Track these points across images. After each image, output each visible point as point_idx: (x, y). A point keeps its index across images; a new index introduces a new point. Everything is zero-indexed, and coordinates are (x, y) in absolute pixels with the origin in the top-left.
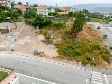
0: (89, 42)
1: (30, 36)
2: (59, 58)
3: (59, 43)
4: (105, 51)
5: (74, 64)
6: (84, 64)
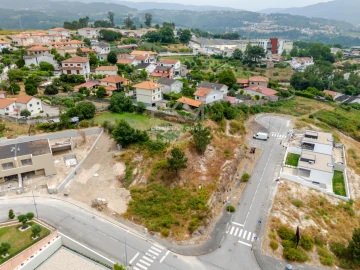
0: (195, 190)
1: (101, 163)
2: (127, 216)
3: (141, 187)
4: (204, 214)
5: (138, 230)
6: (152, 231)
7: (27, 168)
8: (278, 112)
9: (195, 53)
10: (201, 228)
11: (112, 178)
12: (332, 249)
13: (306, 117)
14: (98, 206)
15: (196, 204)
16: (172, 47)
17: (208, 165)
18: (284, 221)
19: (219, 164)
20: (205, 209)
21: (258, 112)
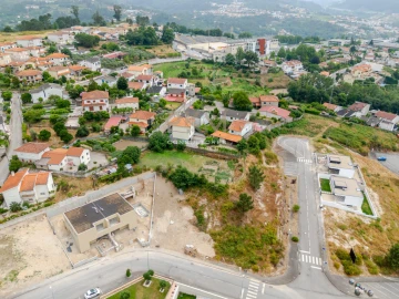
0: (263, 227)
1: (171, 210)
4: (279, 247)
6: (245, 268)
7: (114, 226)
8: (295, 133)
9: (184, 58)
10: (281, 260)
11: (186, 223)
12: (374, 260)
13: (319, 136)
14: (191, 253)
15: (270, 240)
16: (157, 50)
17: (264, 201)
18: (337, 244)
19: (272, 199)
20: (278, 243)
21: (277, 134)
